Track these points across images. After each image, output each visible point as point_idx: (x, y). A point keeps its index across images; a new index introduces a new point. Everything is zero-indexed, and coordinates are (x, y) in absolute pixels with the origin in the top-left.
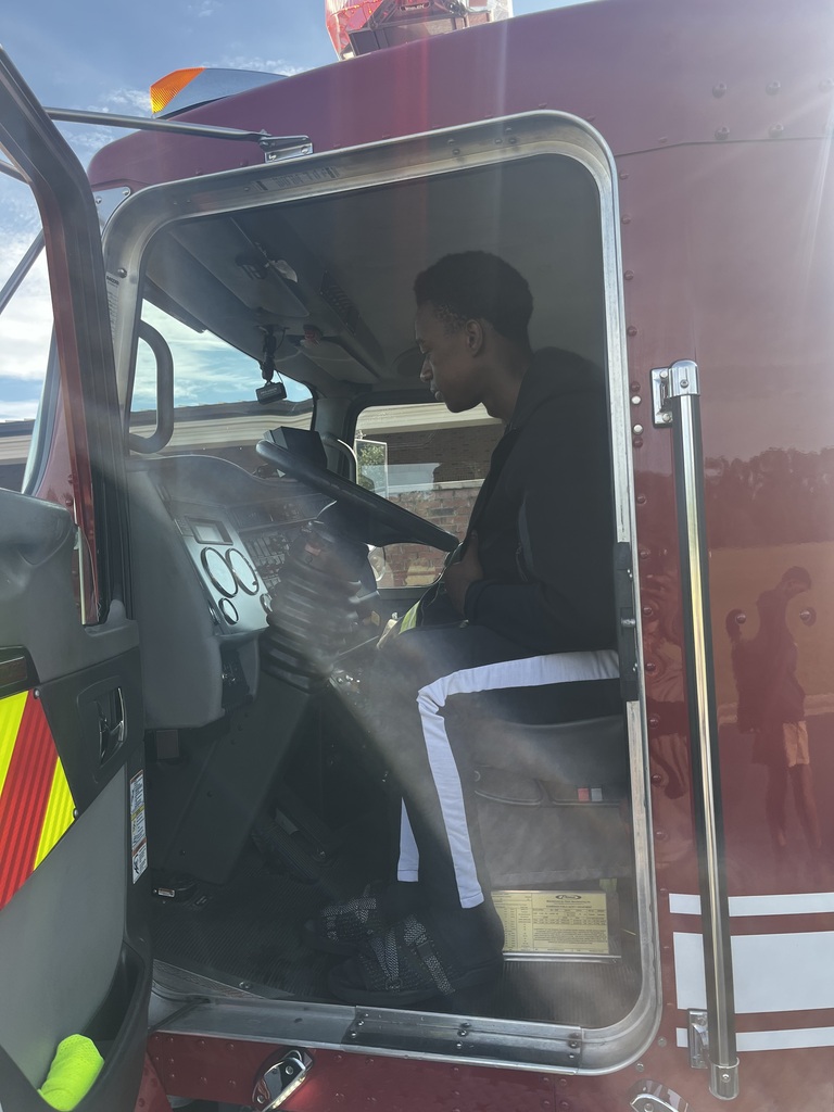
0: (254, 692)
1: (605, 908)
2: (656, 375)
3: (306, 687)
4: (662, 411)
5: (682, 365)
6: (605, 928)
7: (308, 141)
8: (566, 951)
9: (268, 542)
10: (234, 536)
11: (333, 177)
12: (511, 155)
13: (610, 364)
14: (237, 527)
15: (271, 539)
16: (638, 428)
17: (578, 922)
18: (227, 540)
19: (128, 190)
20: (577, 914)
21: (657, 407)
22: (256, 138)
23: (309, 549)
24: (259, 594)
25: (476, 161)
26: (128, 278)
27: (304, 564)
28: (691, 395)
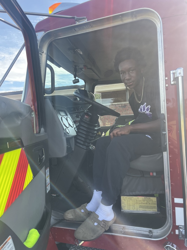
0: (73, 150)
1: (156, 200)
2: (171, 72)
3: (85, 148)
4: (173, 81)
5: (179, 69)
6: (156, 205)
7: (86, 18)
8: (147, 210)
9: (76, 116)
10: (68, 114)
11: (92, 27)
12: (135, 20)
13: (159, 70)
14: (69, 112)
15: (76, 115)
16: (167, 85)
17: (150, 204)
18: (67, 115)
19: (44, 32)
20: (149, 202)
21: (172, 79)
22: (74, 18)
23: (86, 116)
24: (74, 127)
25: (127, 21)
26: (44, 53)
27: (85, 120)
28: (182, 76)
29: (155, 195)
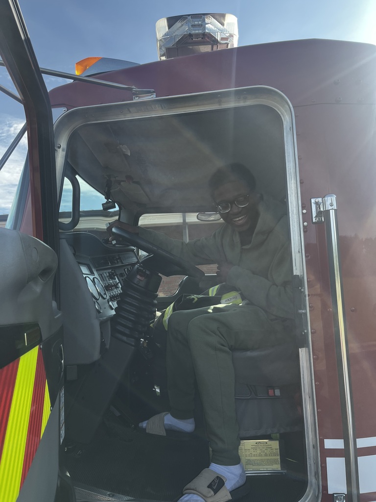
0: (108, 347)
1: (278, 448)
2: (313, 201)
3: (133, 344)
4: (316, 217)
5: (330, 196)
6: (279, 457)
7: (154, 92)
8: (261, 470)
9: (108, 274)
10: (95, 273)
11: (162, 108)
12: (242, 104)
13: (289, 196)
14: (95, 267)
15: (109, 273)
16: (305, 224)
17: (266, 455)
18: (92, 273)
19: (66, 109)
20: (266, 451)
21: (314, 214)
22: (130, 89)
23: (138, 277)
24: (107, 300)
25: (226, 106)
26: (61, 149)
27: (136, 284)
28: (335, 210)
29: (273, 436)
